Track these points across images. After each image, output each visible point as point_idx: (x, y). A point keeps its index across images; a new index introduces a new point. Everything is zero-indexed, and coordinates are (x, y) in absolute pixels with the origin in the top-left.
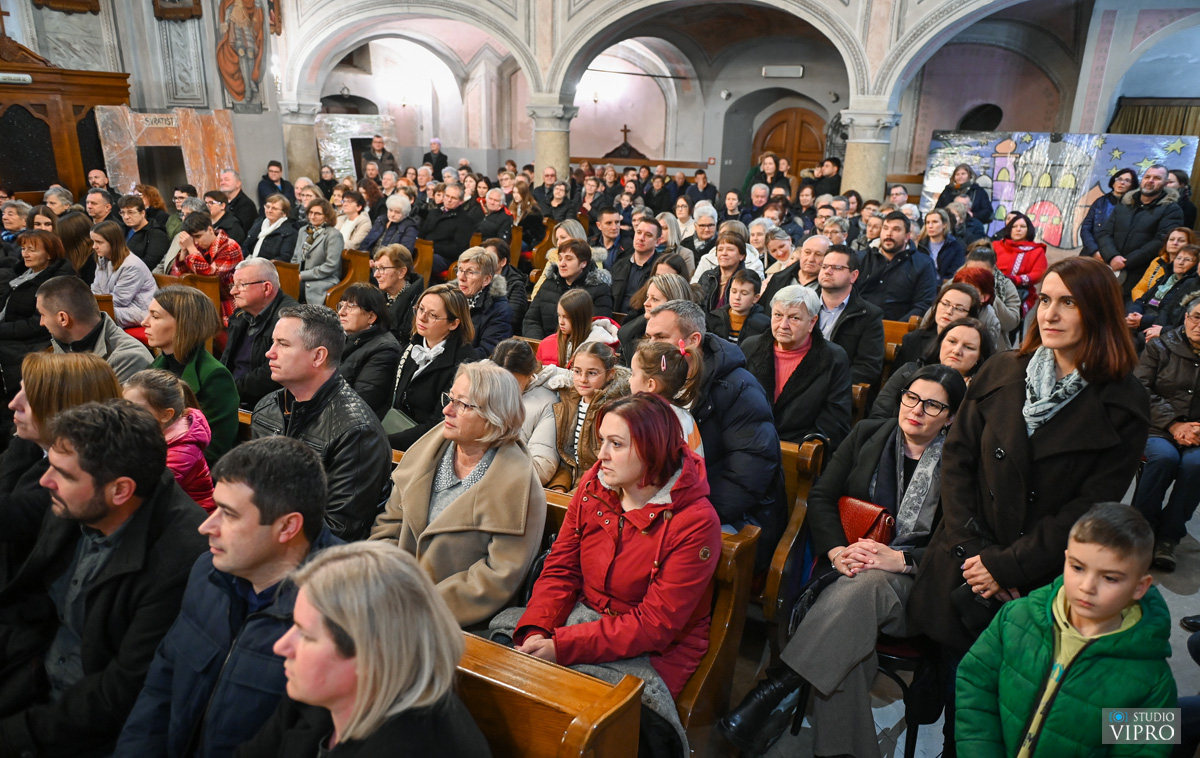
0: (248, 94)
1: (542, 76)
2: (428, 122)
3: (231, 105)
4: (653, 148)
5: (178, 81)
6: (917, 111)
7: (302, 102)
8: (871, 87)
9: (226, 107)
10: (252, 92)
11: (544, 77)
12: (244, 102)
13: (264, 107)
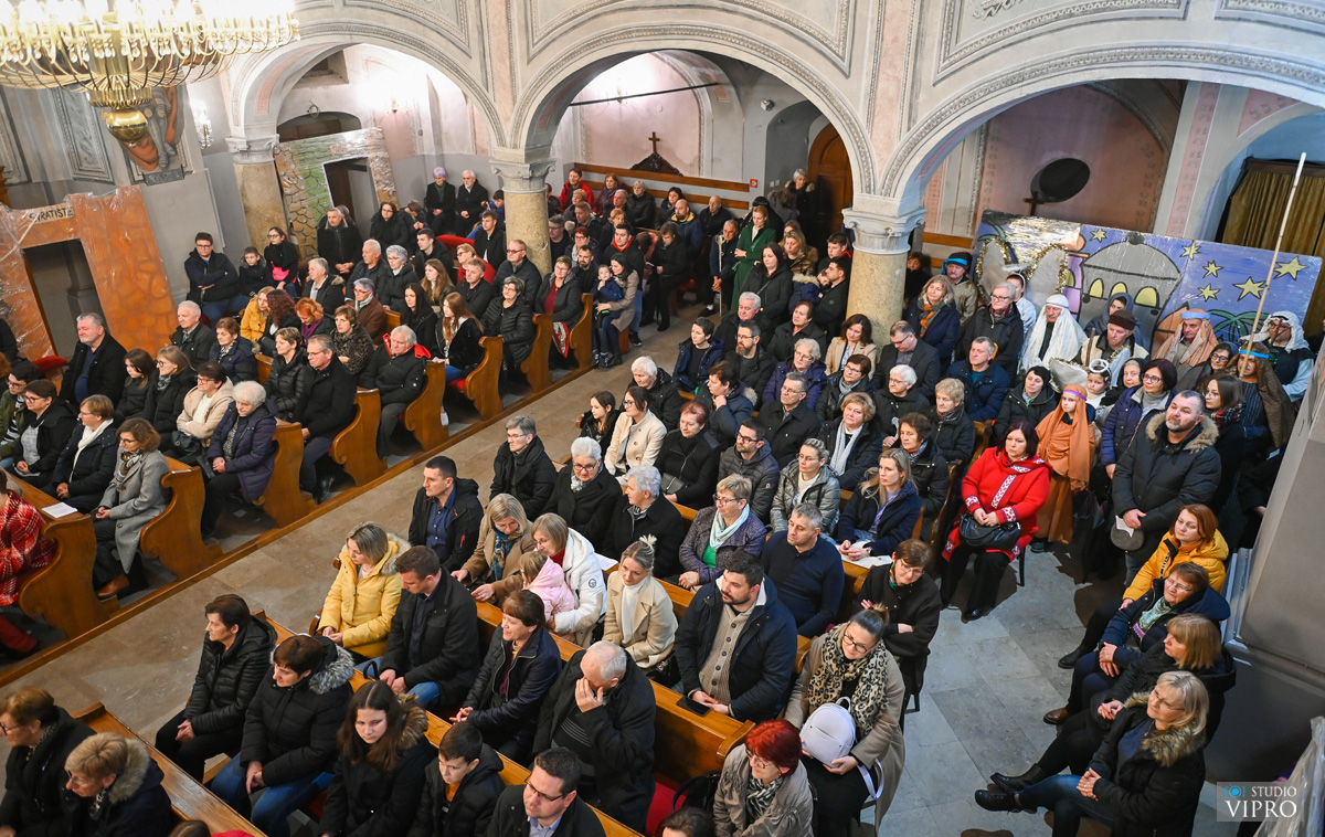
0: (163, 159)
1: (504, 127)
2: (427, 126)
3: (141, 178)
4: (687, 161)
5: (80, 150)
6: (983, 160)
7: (252, 138)
8: (879, 186)
9: (134, 182)
10: (168, 156)
11: (508, 128)
12: (158, 170)
13: (186, 170)
